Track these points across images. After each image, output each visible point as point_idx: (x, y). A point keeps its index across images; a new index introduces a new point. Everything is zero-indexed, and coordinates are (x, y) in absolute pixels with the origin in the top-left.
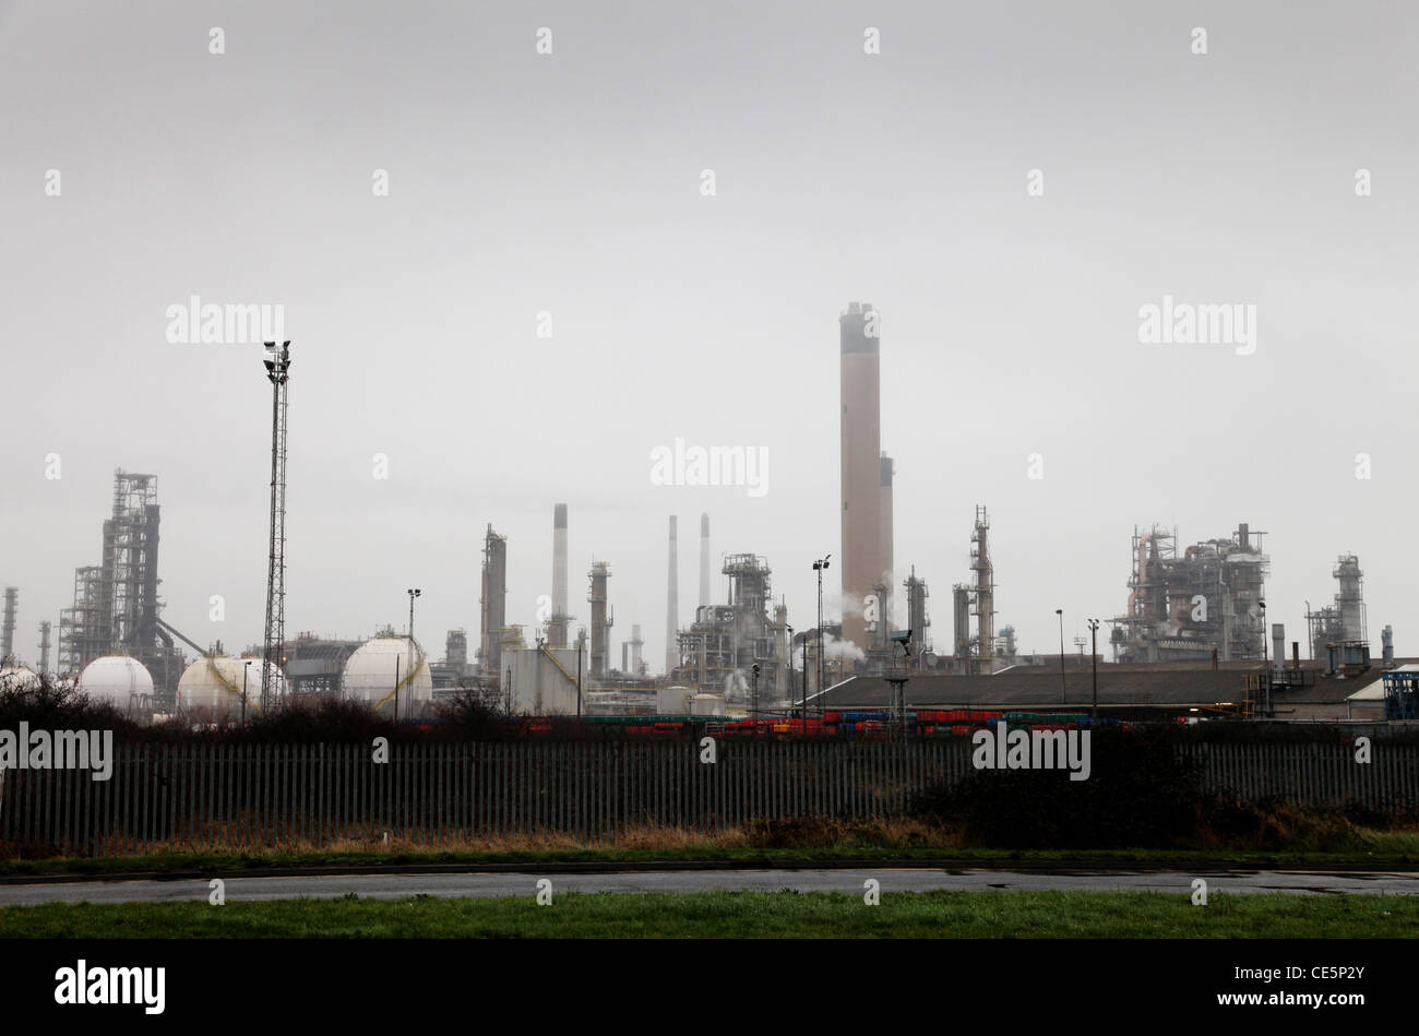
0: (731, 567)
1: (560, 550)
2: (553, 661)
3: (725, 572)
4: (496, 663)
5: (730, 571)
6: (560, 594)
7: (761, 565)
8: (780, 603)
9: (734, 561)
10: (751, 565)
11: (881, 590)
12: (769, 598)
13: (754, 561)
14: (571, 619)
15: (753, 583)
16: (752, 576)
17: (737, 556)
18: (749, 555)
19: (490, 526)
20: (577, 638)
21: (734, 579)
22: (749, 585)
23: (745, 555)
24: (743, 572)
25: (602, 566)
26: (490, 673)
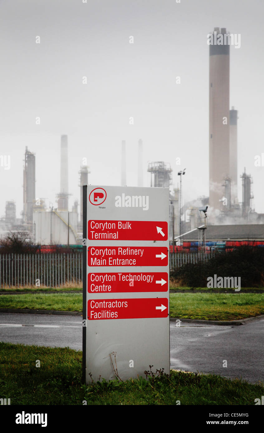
0: (152, 168)
1: (64, 160)
2: (59, 217)
3: (149, 171)
4: (30, 218)
5: (151, 170)
6: (64, 182)
7: (167, 167)
8: (176, 187)
9: (153, 165)
10: (162, 167)
11: (228, 180)
12: (171, 184)
13: (164, 165)
14: (70, 195)
15: (163, 176)
16: (163, 173)
17: (155, 162)
18: (161, 162)
19: (27, 147)
20: (73, 205)
21: (153, 175)
22: (161, 178)
23: (159, 162)
24: (158, 171)
25: (85, 168)
26: (28, 223)
